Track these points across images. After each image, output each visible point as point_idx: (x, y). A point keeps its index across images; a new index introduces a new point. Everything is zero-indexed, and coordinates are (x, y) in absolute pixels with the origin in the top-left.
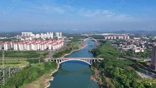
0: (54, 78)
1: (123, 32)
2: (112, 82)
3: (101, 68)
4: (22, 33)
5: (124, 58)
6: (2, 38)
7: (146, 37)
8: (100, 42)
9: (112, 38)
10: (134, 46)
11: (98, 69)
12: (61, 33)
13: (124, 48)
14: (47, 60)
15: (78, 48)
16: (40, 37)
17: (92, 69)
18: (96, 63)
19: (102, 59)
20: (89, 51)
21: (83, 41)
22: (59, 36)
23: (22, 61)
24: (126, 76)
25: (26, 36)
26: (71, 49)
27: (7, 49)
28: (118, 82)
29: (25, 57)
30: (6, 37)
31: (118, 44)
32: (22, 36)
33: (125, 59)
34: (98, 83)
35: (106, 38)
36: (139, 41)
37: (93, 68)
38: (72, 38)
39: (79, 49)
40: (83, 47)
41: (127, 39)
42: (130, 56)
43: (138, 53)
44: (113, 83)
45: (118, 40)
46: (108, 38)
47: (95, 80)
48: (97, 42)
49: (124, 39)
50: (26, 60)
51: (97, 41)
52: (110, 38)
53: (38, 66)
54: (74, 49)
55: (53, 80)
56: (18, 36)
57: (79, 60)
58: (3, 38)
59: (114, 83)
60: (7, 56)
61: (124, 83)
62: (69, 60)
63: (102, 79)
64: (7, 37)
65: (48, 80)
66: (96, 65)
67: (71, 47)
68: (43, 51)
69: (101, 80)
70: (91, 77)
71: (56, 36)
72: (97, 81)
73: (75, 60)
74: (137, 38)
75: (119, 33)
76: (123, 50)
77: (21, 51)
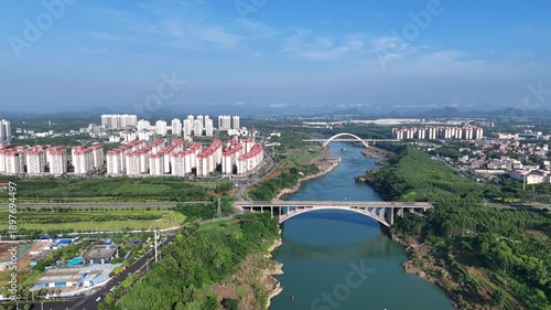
0: (282, 265)
1: (449, 113)
2: (493, 279)
3: (433, 238)
4: (104, 116)
5: (502, 202)
6: (39, 135)
7: (540, 133)
8: (381, 151)
9: (422, 135)
10: (515, 161)
11: (421, 241)
12: (237, 118)
13: (480, 168)
14: (241, 208)
15: (318, 170)
16: (169, 132)
17: (398, 239)
18: (410, 219)
19: (425, 206)
20: (357, 180)
21: (319, 144)
22: (232, 128)
23: (159, 209)
24: (542, 262)
25: (114, 126)
26: (294, 171)
27: (83, 171)
28: (518, 280)
29: (161, 196)
30: (51, 132)
31: (455, 158)
32: (103, 126)
33: (508, 207)
34: (436, 283)
35: (400, 136)
36: (524, 146)
37: (400, 237)
38: (279, 135)
39: (321, 173)
40: (331, 168)
41: (474, 137)
42: (517, 197)
43: (539, 187)
44: (502, 283)
45: (443, 141)
46: (405, 134)
47: (423, 274)
48: (371, 151)
49: (464, 137)
50: (174, 209)
51: (371, 144)
52: (416, 136)
53: (221, 225)
54: (306, 173)
55: (281, 272)
56: (90, 127)
57: (348, 208)
58: (43, 135)
59: (506, 282)
60: (100, 195)
61: (542, 282)
62: (315, 208)
63: (450, 271)
64: (57, 131)
65: (267, 272)
66: (412, 227)
67: (292, 165)
68: (207, 180)
69: (446, 274)
70: (406, 265)
71: (221, 129)
72: (432, 280)
73: (336, 207)
74: (510, 136)
75: (434, 118)
76: (479, 176)
77: (134, 180)
